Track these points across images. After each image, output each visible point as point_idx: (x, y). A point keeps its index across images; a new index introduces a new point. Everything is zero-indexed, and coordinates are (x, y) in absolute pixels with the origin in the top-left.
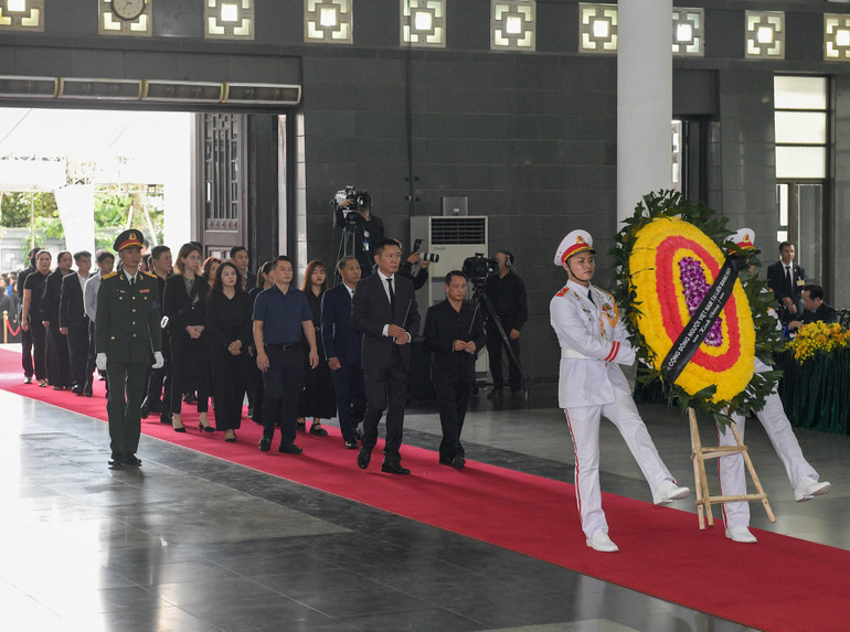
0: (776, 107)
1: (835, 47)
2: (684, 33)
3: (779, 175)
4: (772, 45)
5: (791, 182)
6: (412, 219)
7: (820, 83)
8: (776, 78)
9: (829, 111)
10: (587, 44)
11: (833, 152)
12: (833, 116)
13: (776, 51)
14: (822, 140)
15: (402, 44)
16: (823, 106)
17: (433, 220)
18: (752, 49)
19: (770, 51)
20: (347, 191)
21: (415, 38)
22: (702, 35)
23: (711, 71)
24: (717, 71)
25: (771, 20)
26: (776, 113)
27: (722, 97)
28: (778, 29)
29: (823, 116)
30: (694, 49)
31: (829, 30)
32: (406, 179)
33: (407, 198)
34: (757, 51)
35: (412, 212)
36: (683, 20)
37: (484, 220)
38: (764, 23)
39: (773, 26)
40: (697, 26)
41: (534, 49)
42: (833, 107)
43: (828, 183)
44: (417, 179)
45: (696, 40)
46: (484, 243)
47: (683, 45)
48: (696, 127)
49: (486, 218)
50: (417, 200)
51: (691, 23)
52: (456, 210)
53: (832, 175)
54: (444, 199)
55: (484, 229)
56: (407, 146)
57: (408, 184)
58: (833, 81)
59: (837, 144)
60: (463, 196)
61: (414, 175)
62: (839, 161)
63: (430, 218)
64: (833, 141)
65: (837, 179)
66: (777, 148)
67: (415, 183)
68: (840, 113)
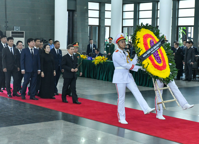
0: (89, 9)
3: (89, 24)
5: (91, 26)
6: (7, 31)
7: (98, 4)
8: (89, 3)
9: (100, 10)
11: (100, 19)
12: (101, 11)
14: (98, 17)
16: (98, 9)
17: (12, 32)
27: (77, 6)
29: (98, 12)
32: (5, 22)
33: (5, 26)
35: (6, 30)
42: (101, 9)
44: (8, 22)
46: (24, 37)
48: (71, 13)
49: (24, 32)
50: (8, 27)
52: (17, 30)
53: (100, 25)
54: (14, 27)
55: (23, 34)
56: (5, 14)
57: (5, 23)
58: (101, 4)
59: (101, 18)
60: (19, 26)
61: (7, 21)
62: (102, 22)
63: (11, 31)
64: (100, 17)
65: (101, 26)
66: (89, 18)
67: (7, 23)
68: (102, 11)
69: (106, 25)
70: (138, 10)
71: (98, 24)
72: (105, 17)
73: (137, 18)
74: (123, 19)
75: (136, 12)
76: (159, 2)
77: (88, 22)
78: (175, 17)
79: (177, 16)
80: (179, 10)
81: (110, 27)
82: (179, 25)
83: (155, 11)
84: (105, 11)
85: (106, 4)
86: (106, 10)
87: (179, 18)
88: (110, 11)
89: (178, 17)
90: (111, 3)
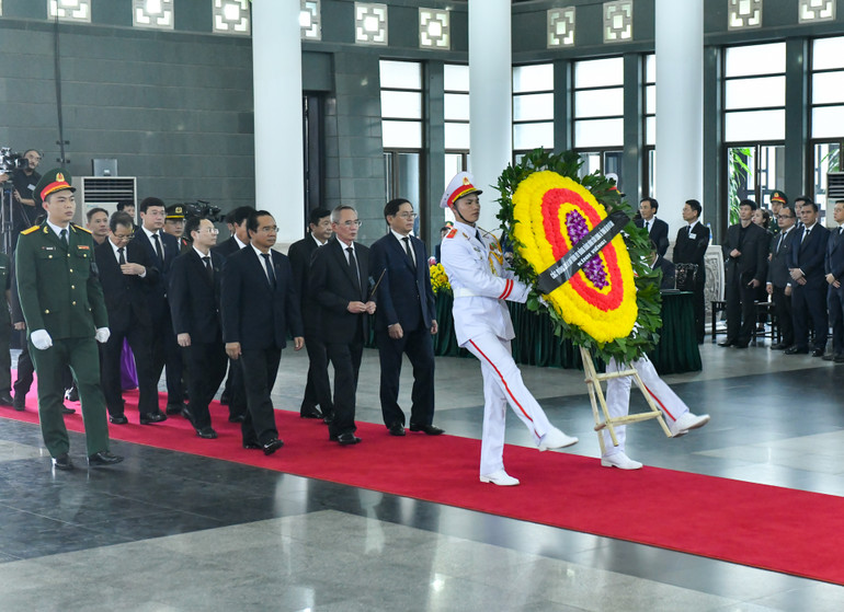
0: (382, 85)
1: (429, 37)
2: (305, 19)
3: (387, 143)
4: (378, 34)
5: (393, 151)
7: (415, 68)
8: (382, 63)
9: (424, 91)
10: (220, 25)
11: (427, 126)
12: (427, 95)
13: (381, 38)
14: (418, 115)
15: (49, 18)
16: (418, 87)
17: (85, 180)
18: (361, 37)
19: (376, 38)
20: (4, 152)
21: (62, 13)
22: (319, 21)
23: (327, 53)
24: (331, 54)
25: (376, 11)
26: (382, 92)
27: (337, 76)
28: (382, 19)
29: (418, 96)
30: (314, 33)
31: (423, 21)
32: (58, 143)
33: (59, 160)
34: (365, 38)
36: (303, 8)
37: (132, 180)
38: (371, 13)
39: (378, 16)
40: (314, 14)
41: (172, 28)
42: (427, 88)
43: (423, 153)
44: (67, 143)
45: (314, 26)
47: (304, 30)
48: (315, 102)
49: (135, 178)
50: (69, 162)
51: (310, 10)
52: (107, 171)
53: (427, 146)
54: (96, 161)
55: (132, 189)
56: (56, 112)
57: (59, 147)
58: (427, 66)
59: (431, 120)
60: (113, 158)
61: (65, 139)
62: (433, 134)
63: (82, 179)
64: (427, 117)
65: (432, 150)
66: (384, 122)
67: (65, 147)
68: (433, 93)
69: (448, 145)
70: (569, 86)
71: (418, 145)
72: (446, 117)
73: (569, 116)
74: (514, 123)
75: (564, 93)
76: (653, 53)
77: (381, 138)
78: (714, 110)
79: (719, 107)
80: (728, 82)
81: (464, 153)
82: (729, 138)
83: (634, 88)
84: (446, 95)
85: (446, 66)
86: (446, 89)
87: (727, 115)
88: (467, 93)
89: (724, 111)
90: (467, 64)
